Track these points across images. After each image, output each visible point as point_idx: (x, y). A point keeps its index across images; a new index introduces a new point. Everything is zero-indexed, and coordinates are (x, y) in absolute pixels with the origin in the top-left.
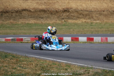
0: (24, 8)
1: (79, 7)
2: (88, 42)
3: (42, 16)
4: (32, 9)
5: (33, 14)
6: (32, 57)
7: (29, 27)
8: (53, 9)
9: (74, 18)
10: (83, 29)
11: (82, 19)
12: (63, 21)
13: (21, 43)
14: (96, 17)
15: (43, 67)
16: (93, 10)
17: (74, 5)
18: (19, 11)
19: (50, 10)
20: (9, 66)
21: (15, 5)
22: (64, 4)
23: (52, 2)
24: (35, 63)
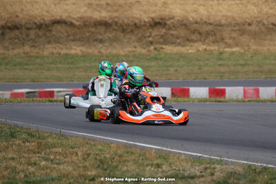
0: (58, 18)
1: (191, 14)
2: (213, 99)
3: (100, 37)
4: (77, 21)
5: (78, 30)
6: (77, 136)
7: (68, 64)
8: (128, 18)
9: (178, 41)
10: (200, 69)
11: (196, 45)
12: (152, 48)
13: (51, 101)
14: (231, 38)
15: (101, 161)
16: (223, 22)
17: (178, 10)
18: (46, 25)
19: (120, 22)
20: (20, 157)
21: (35, 11)
22: (154, 8)
23: (126, 4)
24: (82, 151)
